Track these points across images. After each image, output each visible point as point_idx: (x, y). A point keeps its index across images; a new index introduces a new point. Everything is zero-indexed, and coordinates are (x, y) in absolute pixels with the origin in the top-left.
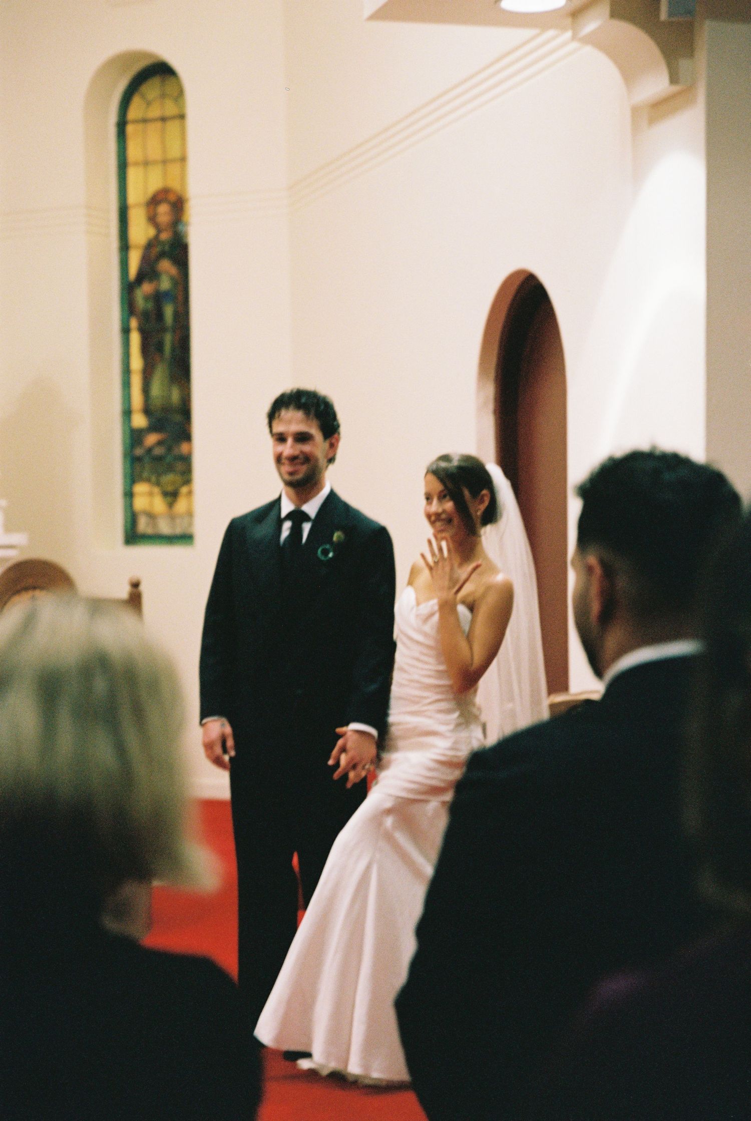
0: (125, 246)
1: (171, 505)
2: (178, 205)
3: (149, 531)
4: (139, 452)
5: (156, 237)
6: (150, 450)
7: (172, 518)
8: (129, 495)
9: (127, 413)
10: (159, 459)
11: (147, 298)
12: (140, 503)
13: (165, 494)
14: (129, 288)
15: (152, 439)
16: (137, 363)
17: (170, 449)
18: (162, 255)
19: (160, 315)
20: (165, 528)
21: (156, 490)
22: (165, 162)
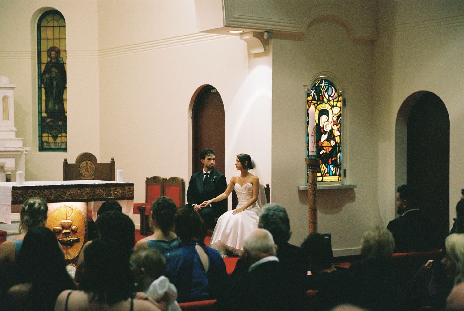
0: (40, 63)
1: (55, 140)
2: (58, 52)
3: (47, 147)
4: (44, 124)
5: (50, 61)
6: (48, 123)
7: (56, 143)
8: (41, 137)
9: (40, 112)
10: (51, 126)
11: (47, 79)
12: (44, 139)
13: (53, 137)
14: (41, 76)
15: (49, 120)
16: (44, 98)
17: (55, 123)
18: (52, 66)
19: (52, 84)
20: (53, 146)
21: (50, 135)
22: (54, 39)
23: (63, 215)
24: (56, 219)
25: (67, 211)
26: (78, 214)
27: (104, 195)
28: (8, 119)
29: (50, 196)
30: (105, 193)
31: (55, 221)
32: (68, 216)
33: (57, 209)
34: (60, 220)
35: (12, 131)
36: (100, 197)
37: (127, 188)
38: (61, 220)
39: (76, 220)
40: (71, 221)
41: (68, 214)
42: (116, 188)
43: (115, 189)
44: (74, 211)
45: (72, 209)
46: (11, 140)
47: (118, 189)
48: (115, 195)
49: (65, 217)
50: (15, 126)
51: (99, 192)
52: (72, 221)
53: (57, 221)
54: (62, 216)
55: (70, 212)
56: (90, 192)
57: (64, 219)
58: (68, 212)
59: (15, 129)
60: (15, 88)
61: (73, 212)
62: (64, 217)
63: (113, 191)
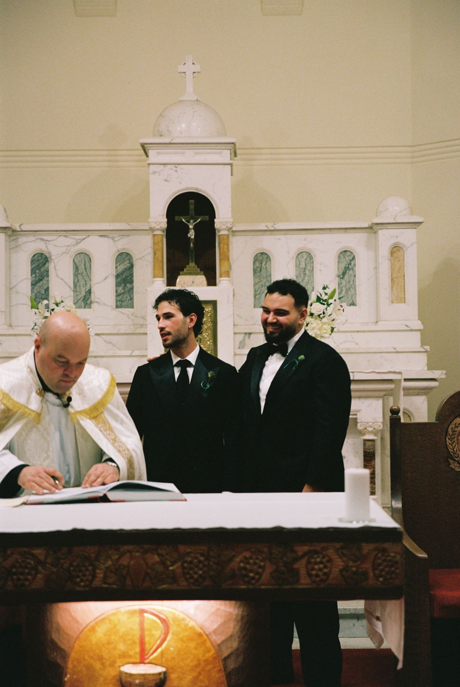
23: (129, 642)
24: (101, 658)
25: (142, 629)
26: (191, 639)
27: (266, 576)
28: (403, 300)
29: (29, 574)
30: (269, 568)
31: (98, 665)
32: (147, 646)
33: (104, 619)
34: (115, 662)
35: (412, 330)
36: (249, 583)
37: (367, 548)
38: (119, 663)
39: (182, 664)
40: (159, 669)
41: (147, 639)
42: (318, 547)
43: (316, 552)
44: (173, 628)
45: (163, 621)
46: (397, 352)
47: (331, 552)
48: (317, 576)
49: (138, 649)
50: (420, 319)
51: (241, 561)
52: (164, 669)
53: (103, 664)
54: (122, 647)
55: (158, 633)
56: (200, 562)
57: (135, 660)
58: (146, 633)
59: (419, 325)
60: (420, 223)
61: (171, 632)
62: (131, 653)
63: (304, 561)
